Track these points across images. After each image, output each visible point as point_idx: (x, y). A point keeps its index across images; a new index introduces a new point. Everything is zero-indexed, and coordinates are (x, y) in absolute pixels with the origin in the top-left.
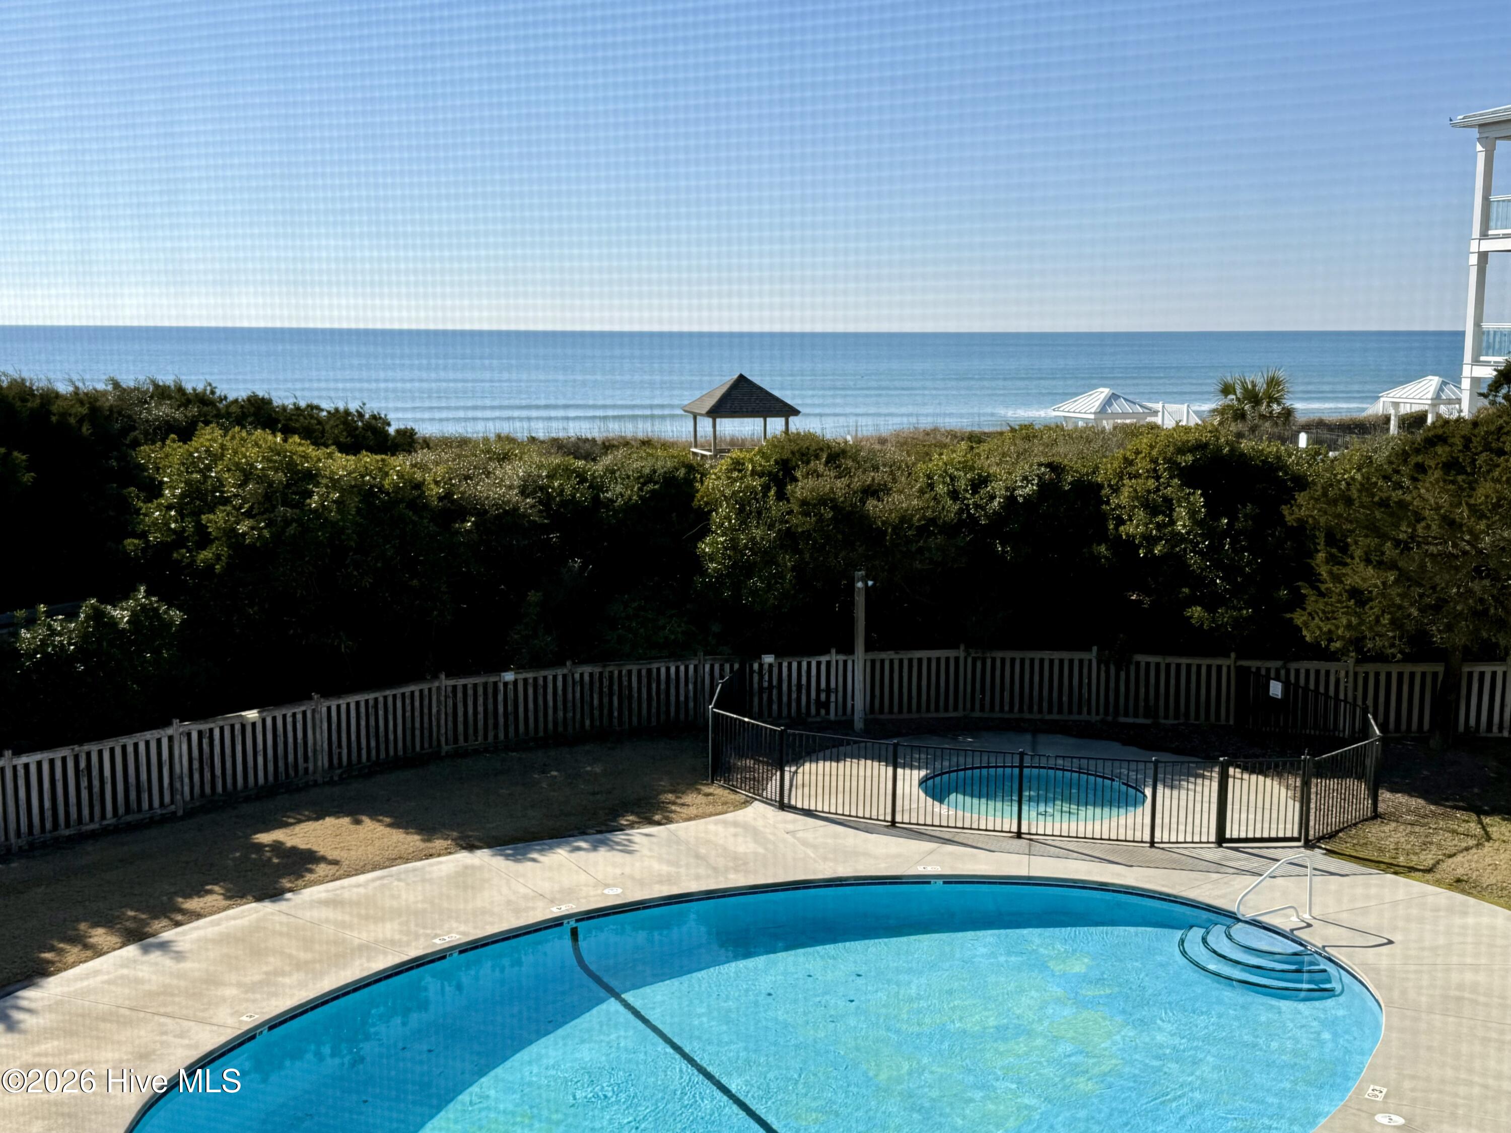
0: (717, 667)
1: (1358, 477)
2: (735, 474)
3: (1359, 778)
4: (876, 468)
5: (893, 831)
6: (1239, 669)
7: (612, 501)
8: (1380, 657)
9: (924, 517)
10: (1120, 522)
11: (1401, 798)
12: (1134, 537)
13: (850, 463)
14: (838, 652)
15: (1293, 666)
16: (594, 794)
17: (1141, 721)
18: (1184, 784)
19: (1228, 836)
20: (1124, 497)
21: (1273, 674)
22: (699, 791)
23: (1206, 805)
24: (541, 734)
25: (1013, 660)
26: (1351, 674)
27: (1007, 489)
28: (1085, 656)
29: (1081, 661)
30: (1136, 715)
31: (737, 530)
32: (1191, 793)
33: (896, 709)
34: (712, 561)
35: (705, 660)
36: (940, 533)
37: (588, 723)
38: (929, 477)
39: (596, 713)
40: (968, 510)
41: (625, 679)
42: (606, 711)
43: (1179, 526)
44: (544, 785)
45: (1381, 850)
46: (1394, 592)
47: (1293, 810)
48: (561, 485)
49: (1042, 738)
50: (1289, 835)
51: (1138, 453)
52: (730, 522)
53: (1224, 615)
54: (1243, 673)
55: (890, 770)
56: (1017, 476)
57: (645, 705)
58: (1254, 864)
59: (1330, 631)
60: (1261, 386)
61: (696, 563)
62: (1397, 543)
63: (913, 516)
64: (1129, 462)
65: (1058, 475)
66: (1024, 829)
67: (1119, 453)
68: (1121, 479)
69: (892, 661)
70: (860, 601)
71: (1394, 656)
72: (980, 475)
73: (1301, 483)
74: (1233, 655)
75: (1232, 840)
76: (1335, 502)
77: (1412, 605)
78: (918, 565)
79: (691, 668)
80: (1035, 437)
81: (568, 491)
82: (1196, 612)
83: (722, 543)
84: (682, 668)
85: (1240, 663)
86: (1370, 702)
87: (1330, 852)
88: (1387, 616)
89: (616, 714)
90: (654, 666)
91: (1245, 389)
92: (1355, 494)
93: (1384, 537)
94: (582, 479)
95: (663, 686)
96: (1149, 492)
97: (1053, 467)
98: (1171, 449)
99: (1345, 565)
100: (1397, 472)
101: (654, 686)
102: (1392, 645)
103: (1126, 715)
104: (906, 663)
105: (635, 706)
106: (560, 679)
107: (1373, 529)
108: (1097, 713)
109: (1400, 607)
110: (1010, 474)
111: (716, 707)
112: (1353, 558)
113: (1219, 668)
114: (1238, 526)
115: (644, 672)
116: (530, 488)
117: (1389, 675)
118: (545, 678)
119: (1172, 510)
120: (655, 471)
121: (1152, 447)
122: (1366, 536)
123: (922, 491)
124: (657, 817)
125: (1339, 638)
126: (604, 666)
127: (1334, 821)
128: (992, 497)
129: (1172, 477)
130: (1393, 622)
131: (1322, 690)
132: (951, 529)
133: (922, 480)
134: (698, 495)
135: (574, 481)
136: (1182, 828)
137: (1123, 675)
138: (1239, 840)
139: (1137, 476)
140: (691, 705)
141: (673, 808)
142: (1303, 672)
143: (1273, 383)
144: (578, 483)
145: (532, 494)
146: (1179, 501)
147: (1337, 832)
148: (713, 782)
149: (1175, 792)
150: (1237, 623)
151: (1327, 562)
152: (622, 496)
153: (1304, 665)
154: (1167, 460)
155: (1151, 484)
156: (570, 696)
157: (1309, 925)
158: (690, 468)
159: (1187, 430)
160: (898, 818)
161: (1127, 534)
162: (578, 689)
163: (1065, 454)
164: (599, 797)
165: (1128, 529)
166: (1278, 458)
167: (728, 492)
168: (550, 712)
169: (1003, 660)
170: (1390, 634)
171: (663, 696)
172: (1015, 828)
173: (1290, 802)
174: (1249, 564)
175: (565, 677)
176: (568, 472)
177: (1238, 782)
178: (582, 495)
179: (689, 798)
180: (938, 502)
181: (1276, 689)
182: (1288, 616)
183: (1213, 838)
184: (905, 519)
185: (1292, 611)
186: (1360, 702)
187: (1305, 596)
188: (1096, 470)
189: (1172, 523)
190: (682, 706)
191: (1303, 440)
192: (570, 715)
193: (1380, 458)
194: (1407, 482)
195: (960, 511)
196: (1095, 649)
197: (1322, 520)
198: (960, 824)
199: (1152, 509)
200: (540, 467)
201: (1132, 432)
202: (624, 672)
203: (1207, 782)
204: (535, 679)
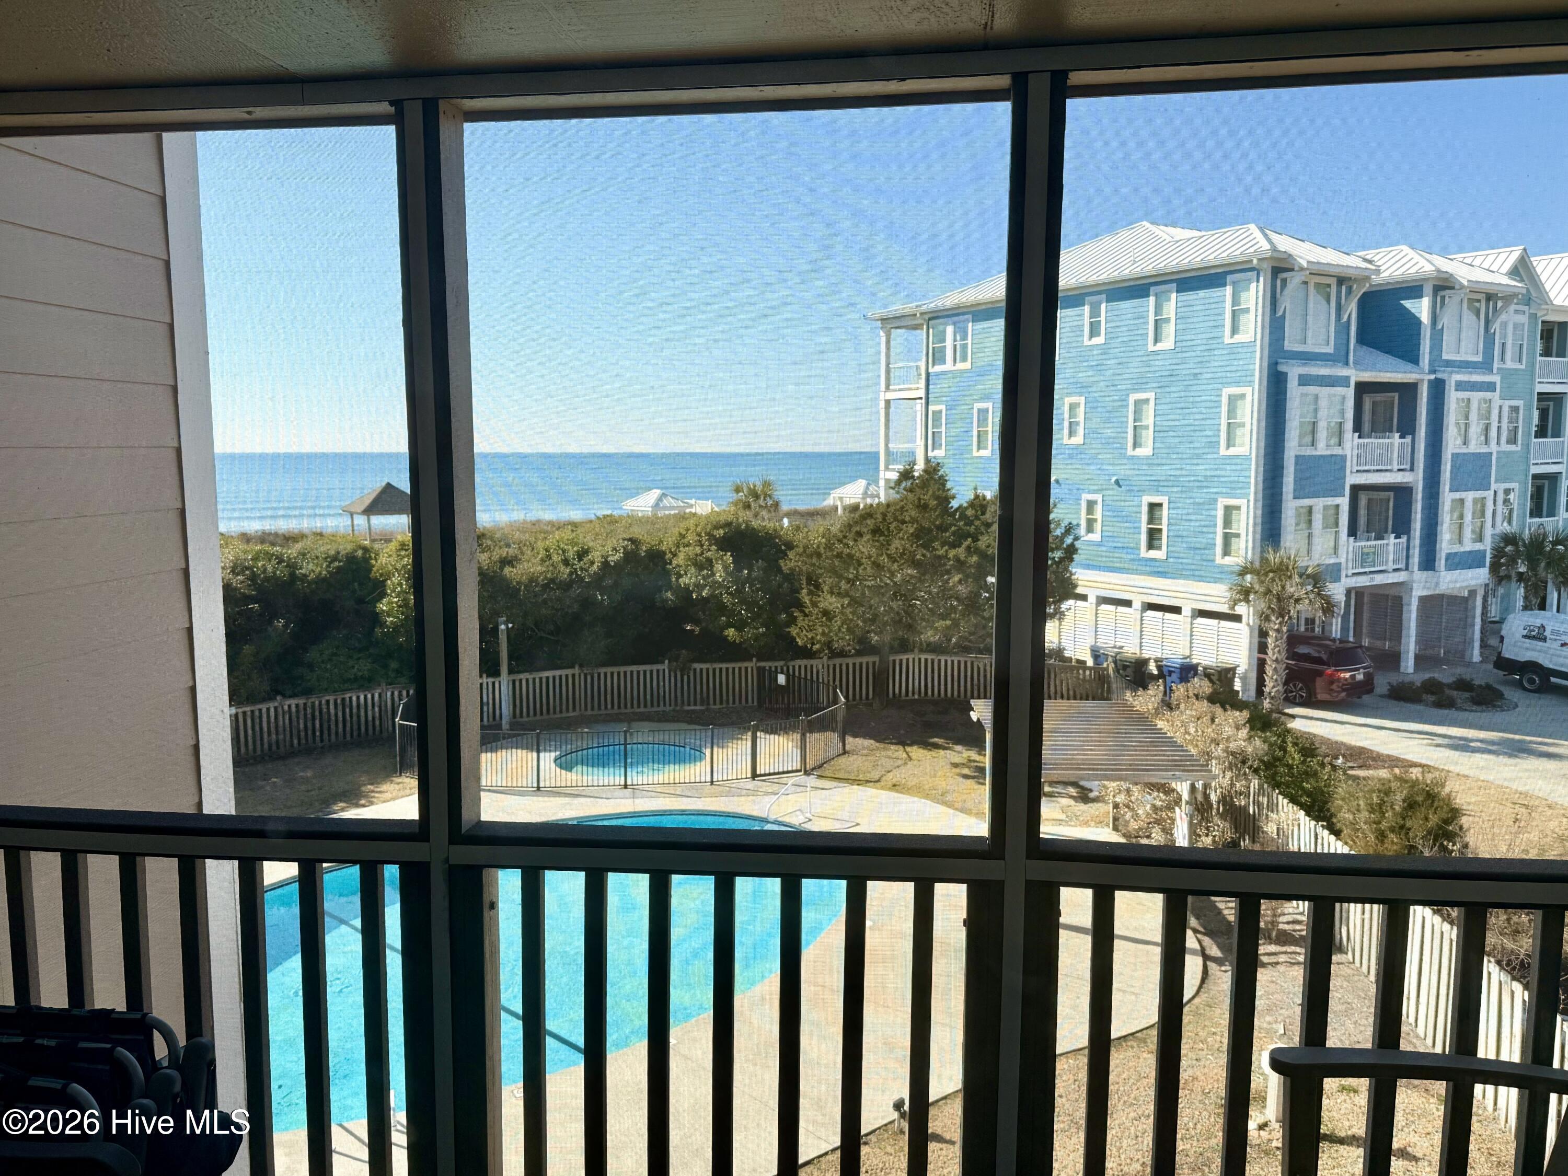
0: (396, 693)
1: (824, 540)
2: (403, 553)
3: (834, 730)
4: (508, 546)
5: (538, 793)
6: (759, 668)
7: (305, 575)
8: (842, 654)
9: (546, 578)
10: (679, 576)
11: (859, 741)
12: (689, 585)
13: (489, 542)
14: (488, 676)
15: (791, 664)
16: (308, 791)
17: (698, 708)
18: (730, 744)
19: (758, 773)
20: (680, 560)
21: (779, 670)
22: (392, 782)
23: (744, 756)
24: (259, 752)
25: (612, 674)
26: (826, 666)
27: (603, 556)
28: (660, 667)
29: (658, 671)
30: (695, 704)
31: (406, 593)
32: (735, 750)
33: (532, 712)
34: (389, 616)
35: (387, 689)
36: (558, 589)
37: (296, 742)
38: (547, 550)
39: (303, 734)
40: (576, 572)
41: (324, 707)
42: (310, 732)
43: (718, 577)
44: (268, 788)
45: (848, 772)
46: (848, 610)
47: (797, 753)
48: (264, 565)
49: (635, 725)
50: (794, 768)
51: (688, 530)
52: (401, 587)
53: (749, 632)
54: (761, 671)
55: (535, 754)
56: (608, 548)
57: (341, 725)
58: (776, 788)
59: (813, 638)
60: (759, 488)
61: (376, 619)
62: (849, 581)
63: (538, 577)
64: (683, 536)
65: (637, 546)
66: (629, 782)
67: (676, 531)
68: (678, 547)
69: (527, 680)
70: (503, 638)
71: (850, 651)
72: (582, 548)
73: (790, 546)
74: (754, 659)
75: (761, 775)
76: (810, 556)
77: (858, 618)
78: (544, 611)
79: (376, 696)
80: (616, 522)
81: (270, 569)
82: (731, 632)
83: (396, 603)
84: (369, 696)
85: (760, 664)
86: (837, 683)
87: (820, 777)
88: (845, 626)
89: (318, 734)
90: (347, 696)
91: (749, 488)
92: (823, 551)
93: (841, 577)
94: (281, 561)
95: (355, 710)
96: (697, 555)
97: (632, 540)
98: (709, 526)
99: (819, 596)
100: (845, 537)
101: (348, 710)
102: (849, 645)
103: (689, 705)
104: (537, 681)
105: (333, 727)
106: (272, 710)
107: (834, 572)
108: (670, 705)
109: (852, 620)
110: (603, 546)
111: (401, 719)
112: (823, 592)
113: (746, 668)
114: (754, 574)
115: (339, 701)
116: (239, 569)
117: (847, 665)
118: (260, 710)
119: (712, 566)
120: (338, 553)
121: (697, 526)
122: (830, 577)
123: (543, 560)
124: (362, 802)
125: (819, 642)
126: (307, 699)
127: (821, 758)
128: (592, 563)
129: (710, 545)
130: (849, 629)
131: (809, 677)
132: (566, 586)
133: (542, 553)
134: (375, 569)
135: (274, 562)
136: (730, 771)
137: (685, 678)
138: (765, 775)
139: (688, 545)
140: (377, 723)
141: (373, 794)
142: (797, 668)
143: (767, 484)
144: (278, 563)
145: (242, 572)
146: (716, 560)
147: (823, 764)
148: (401, 775)
149: (725, 750)
150: (757, 638)
151: (808, 594)
152: (314, 572)
153: (798, 662)
154: (708, 534)
155: (698, 550)
156: (281, 723)
157: (810, 820)
158: (366, 550)
159: (718, 514)
160: (542, 785)
161: (685, 584)
162: (287, 717)
163: (637, 532)
164: (313, 793)
165: (684, 581)
166: (775, 530)
167: (399, 566)
168: (266, 736)
169: (606, 674)
170: (847, 637)
171: (355, 718)
172: (623, 783)
173: (795, 749)
174: (762, 599)
175: (276, 708)
176: (269, 556)
177: (763, 740)
178: (282, 572)
179: (384, 787)
180: (555, 568)
181: (782, 679)
182: (787, 630)
183: (749, 775)
184: (532, 580)
185: (789, 626)
186: (831, 683)
187: (796, 617)
188: (661, 542)
189: (713, 574)
190: (370, 724)
191: (786, 521)
192: (281, 737)
193: (835, 529)
194: (851, 543)
195: (571, 574)
196: (667, 662)
197: (804, 569)
198: (585, 784)
199: (700, 567)
200: (245, 552)
201: (683, 517)
202: (323, 702)
203: (744, 742)
204: (252, 712)
